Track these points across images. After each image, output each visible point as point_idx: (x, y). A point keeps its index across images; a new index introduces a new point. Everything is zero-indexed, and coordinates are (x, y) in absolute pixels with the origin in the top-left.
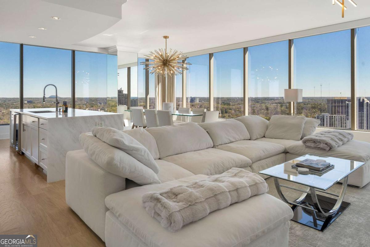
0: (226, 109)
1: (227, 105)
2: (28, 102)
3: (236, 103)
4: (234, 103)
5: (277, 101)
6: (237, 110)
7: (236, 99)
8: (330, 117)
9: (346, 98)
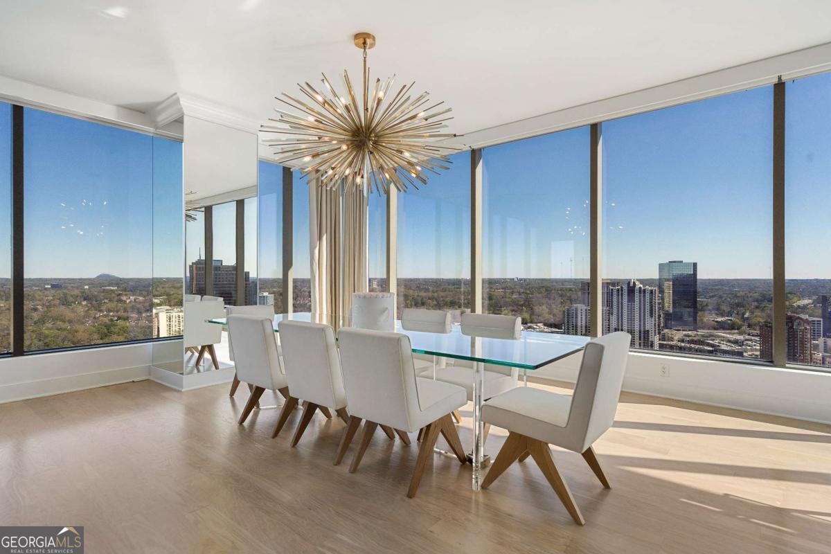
0: (423, 299)
1: (425, 292)
2: (53, 286)
3: (438, 289)
4: (435, 289)
5: (504, 286)
6: (442, 299)
7: (439, 283)
8: (586, 310)
9: (609, 281)
